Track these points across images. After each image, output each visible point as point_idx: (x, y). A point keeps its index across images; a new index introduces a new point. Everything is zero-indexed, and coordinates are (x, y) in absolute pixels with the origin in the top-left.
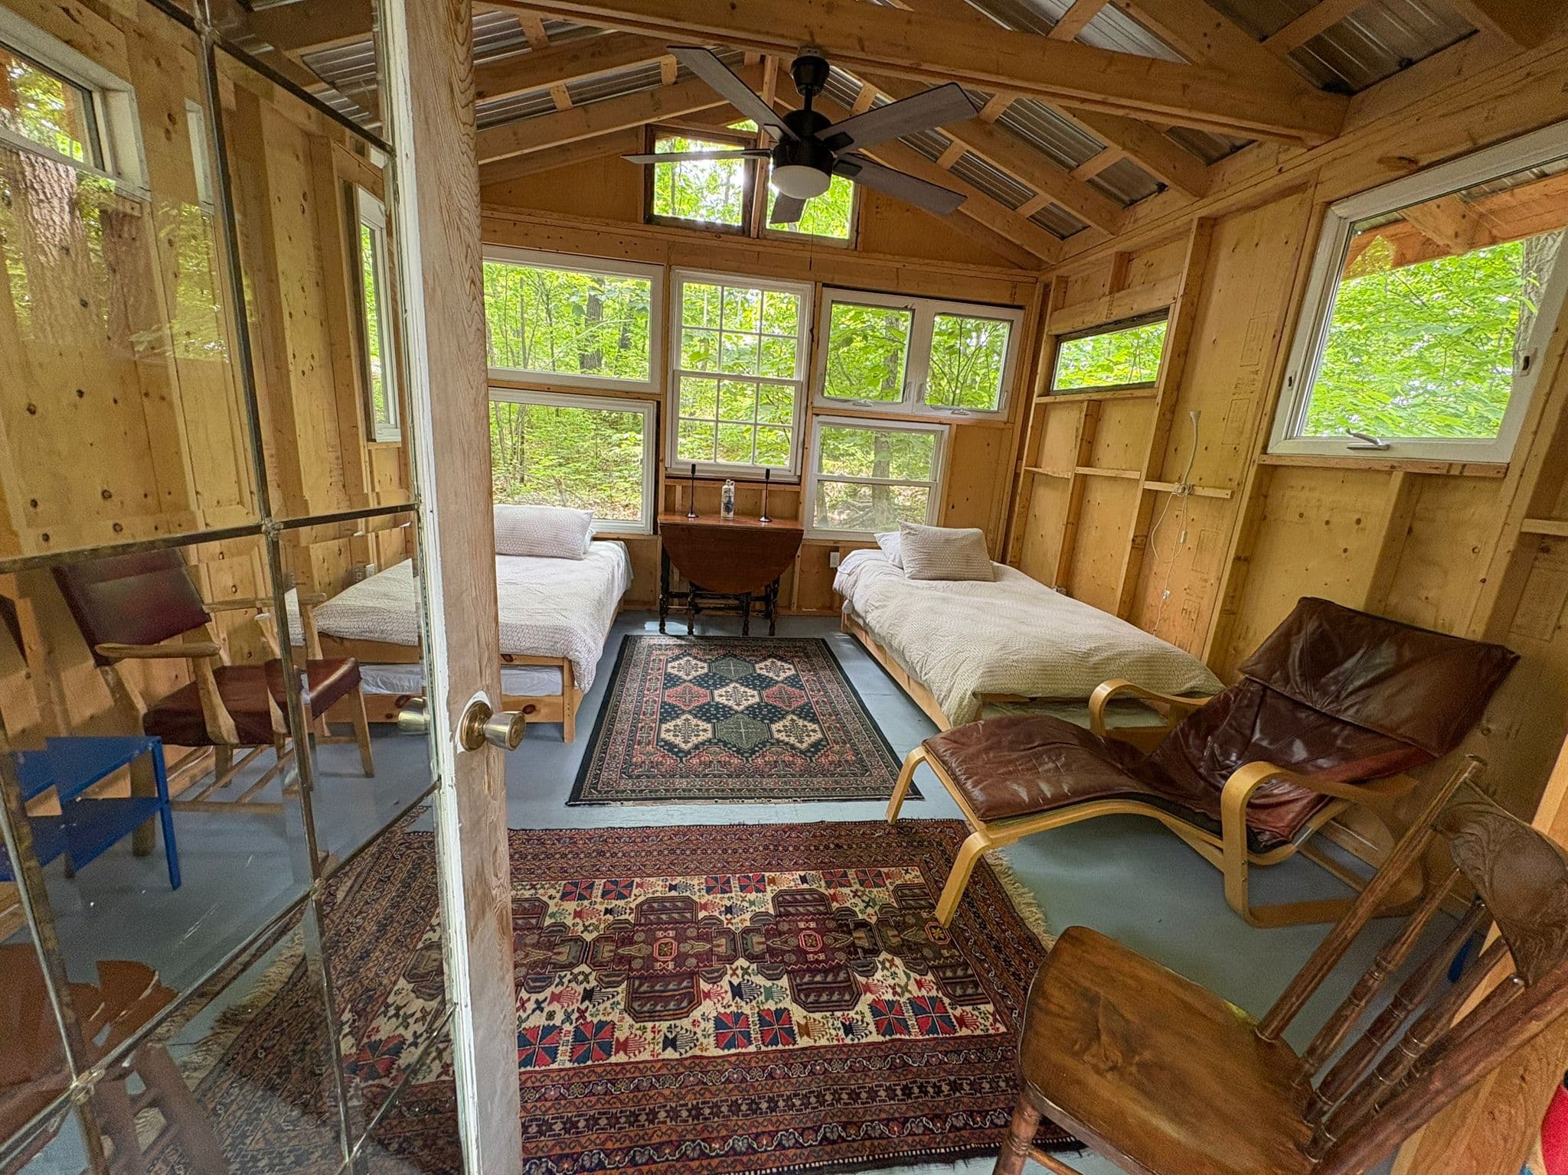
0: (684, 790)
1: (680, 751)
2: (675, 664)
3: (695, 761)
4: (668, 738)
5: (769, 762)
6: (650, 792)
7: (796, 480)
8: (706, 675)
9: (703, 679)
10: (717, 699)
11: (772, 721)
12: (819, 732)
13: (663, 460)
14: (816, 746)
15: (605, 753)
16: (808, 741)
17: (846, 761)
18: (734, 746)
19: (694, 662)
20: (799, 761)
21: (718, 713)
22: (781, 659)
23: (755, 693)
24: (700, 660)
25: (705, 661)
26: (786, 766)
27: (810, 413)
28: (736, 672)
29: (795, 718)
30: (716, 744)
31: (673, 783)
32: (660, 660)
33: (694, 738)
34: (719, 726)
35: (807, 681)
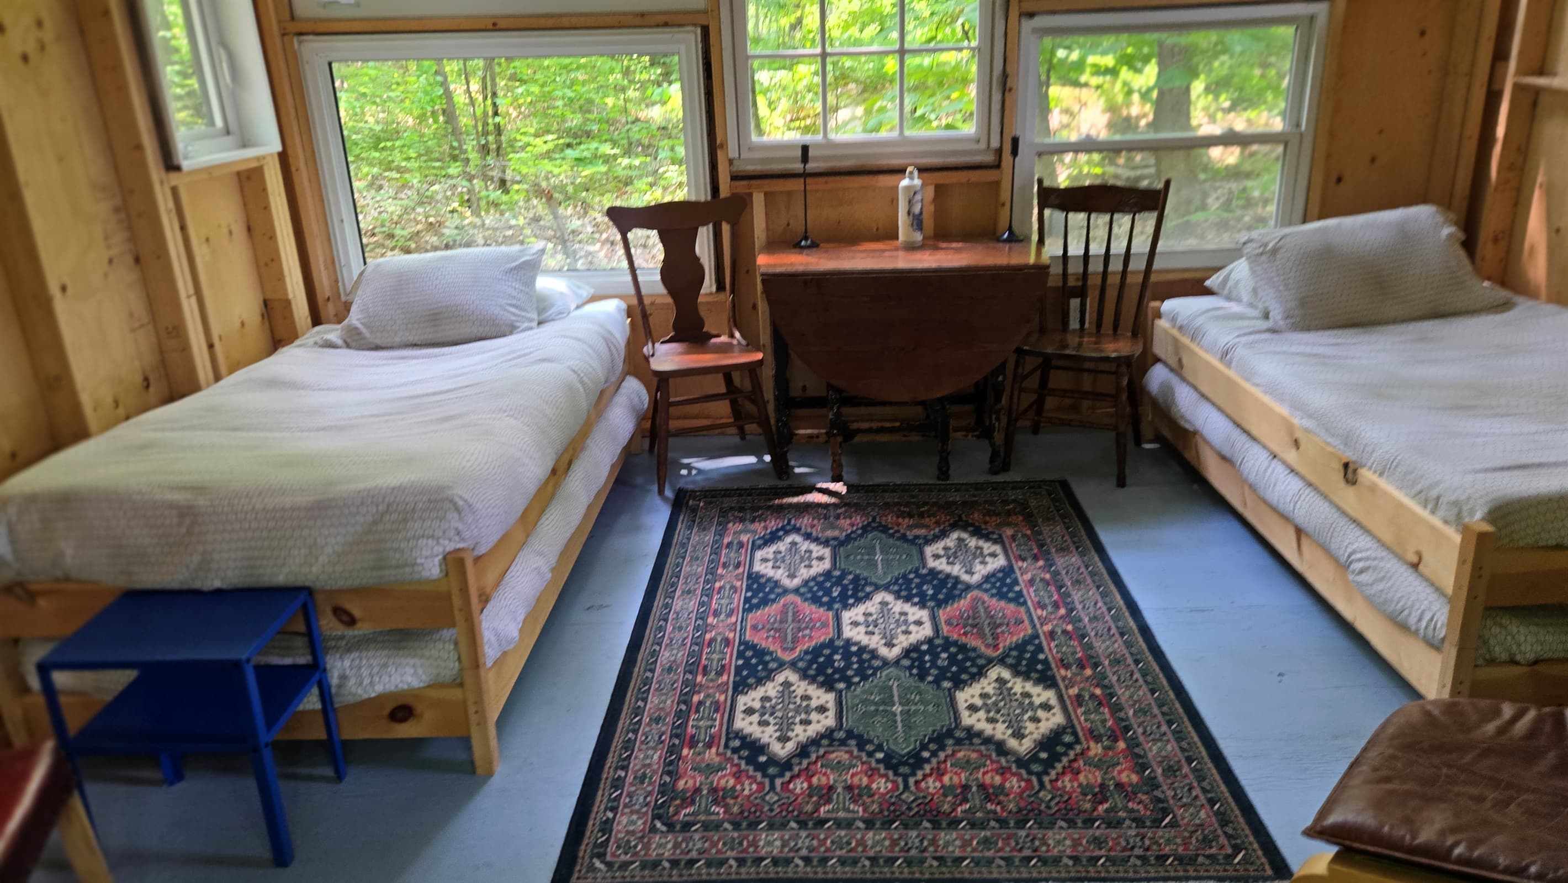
0: (775, 862)
1: (772, 761)
2: (769, 552)
3: (799, 786)
4: (748, 730)
5: (952, 787)
6: (709, 864)
7: (989, 158)
8: (827, 574)
9: (820, 585)
10: (848, 632)
11: (959, 684)
12: (1057, 710)
13: (723, 146)
14: (1051, 742)
15: (625, 768)
16: (1036, 731)
17: (1119, 785)
18: (879, 748)
19: (805, 545)
20: (1014, 783)
21: (848, 666)
22: (977, 532)
23: (924, 614)
24: (816, 540)
25: (826, 543)
26: (988, 798)
27: (1014, 13)
28: (886, 563)
29: (1006, 674)
30: (843, 743)
31: (754, 844)
32: (741, 545)
33: (799, 729)
34: (848, 699)
35: (1031, 582)
